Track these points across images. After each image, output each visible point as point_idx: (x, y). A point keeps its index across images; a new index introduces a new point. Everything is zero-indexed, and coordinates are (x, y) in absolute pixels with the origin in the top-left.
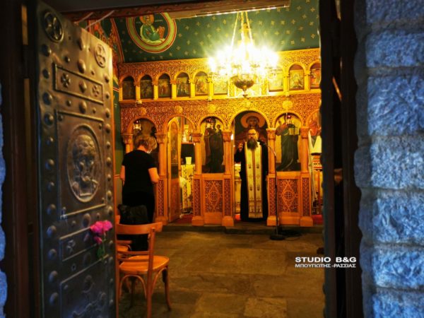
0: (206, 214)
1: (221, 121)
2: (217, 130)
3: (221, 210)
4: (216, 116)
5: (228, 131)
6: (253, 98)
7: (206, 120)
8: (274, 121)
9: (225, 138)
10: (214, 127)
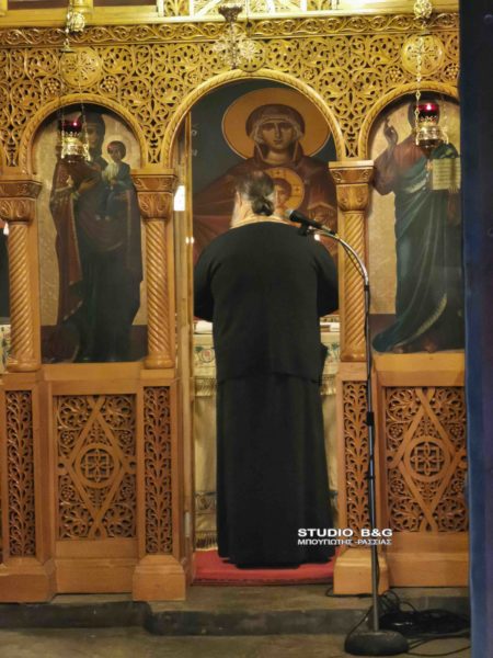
0: (60, 548)
1: (129, 127)
2: (112, 168)
3: (128, 530)
4: (104, 99)
5: (160, 169)
6: (273, 24)
7: (60, 120)
8: (364, 126)
9: (146, 203)
10: (96, 151)
